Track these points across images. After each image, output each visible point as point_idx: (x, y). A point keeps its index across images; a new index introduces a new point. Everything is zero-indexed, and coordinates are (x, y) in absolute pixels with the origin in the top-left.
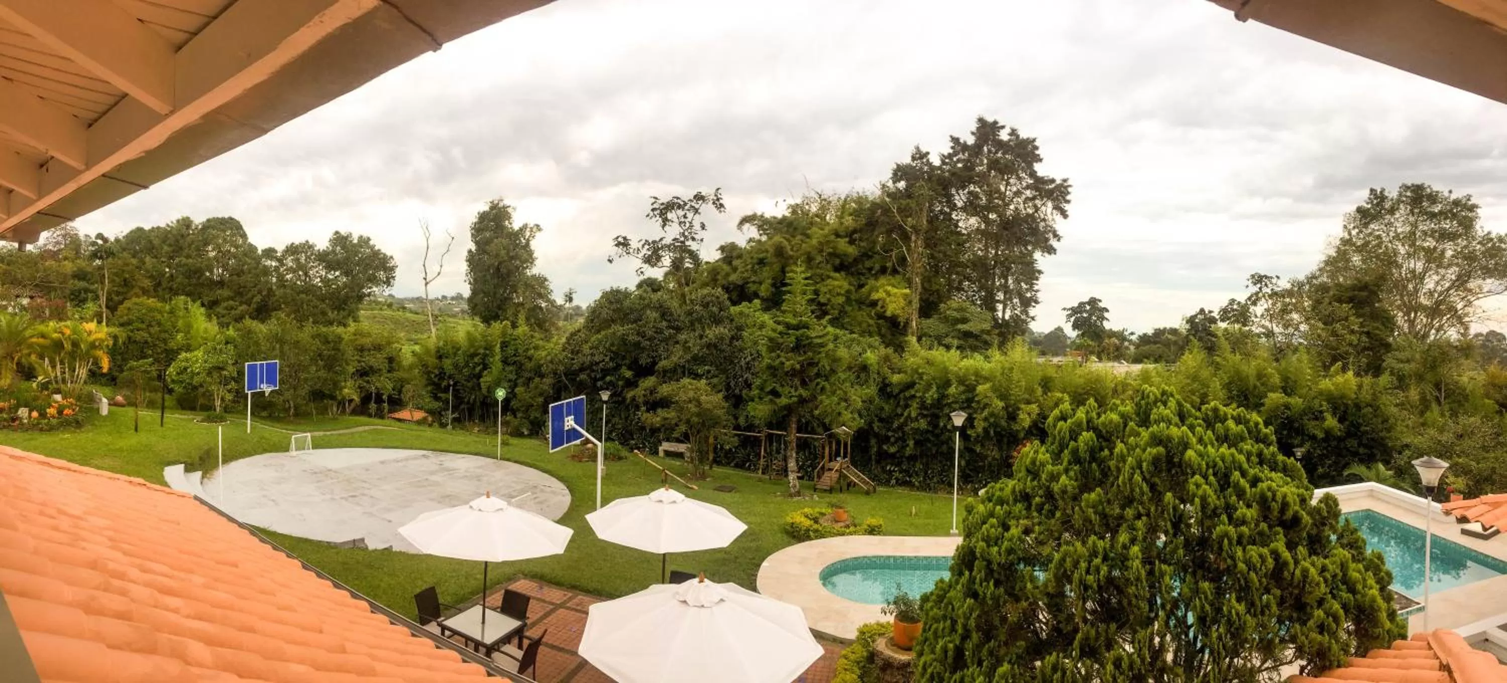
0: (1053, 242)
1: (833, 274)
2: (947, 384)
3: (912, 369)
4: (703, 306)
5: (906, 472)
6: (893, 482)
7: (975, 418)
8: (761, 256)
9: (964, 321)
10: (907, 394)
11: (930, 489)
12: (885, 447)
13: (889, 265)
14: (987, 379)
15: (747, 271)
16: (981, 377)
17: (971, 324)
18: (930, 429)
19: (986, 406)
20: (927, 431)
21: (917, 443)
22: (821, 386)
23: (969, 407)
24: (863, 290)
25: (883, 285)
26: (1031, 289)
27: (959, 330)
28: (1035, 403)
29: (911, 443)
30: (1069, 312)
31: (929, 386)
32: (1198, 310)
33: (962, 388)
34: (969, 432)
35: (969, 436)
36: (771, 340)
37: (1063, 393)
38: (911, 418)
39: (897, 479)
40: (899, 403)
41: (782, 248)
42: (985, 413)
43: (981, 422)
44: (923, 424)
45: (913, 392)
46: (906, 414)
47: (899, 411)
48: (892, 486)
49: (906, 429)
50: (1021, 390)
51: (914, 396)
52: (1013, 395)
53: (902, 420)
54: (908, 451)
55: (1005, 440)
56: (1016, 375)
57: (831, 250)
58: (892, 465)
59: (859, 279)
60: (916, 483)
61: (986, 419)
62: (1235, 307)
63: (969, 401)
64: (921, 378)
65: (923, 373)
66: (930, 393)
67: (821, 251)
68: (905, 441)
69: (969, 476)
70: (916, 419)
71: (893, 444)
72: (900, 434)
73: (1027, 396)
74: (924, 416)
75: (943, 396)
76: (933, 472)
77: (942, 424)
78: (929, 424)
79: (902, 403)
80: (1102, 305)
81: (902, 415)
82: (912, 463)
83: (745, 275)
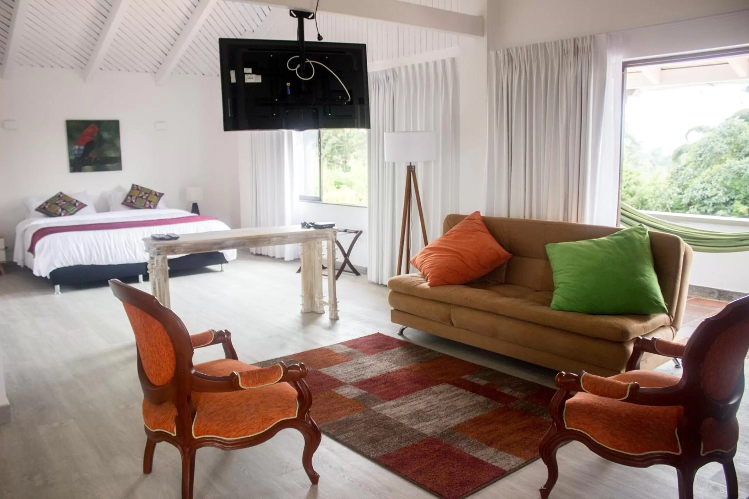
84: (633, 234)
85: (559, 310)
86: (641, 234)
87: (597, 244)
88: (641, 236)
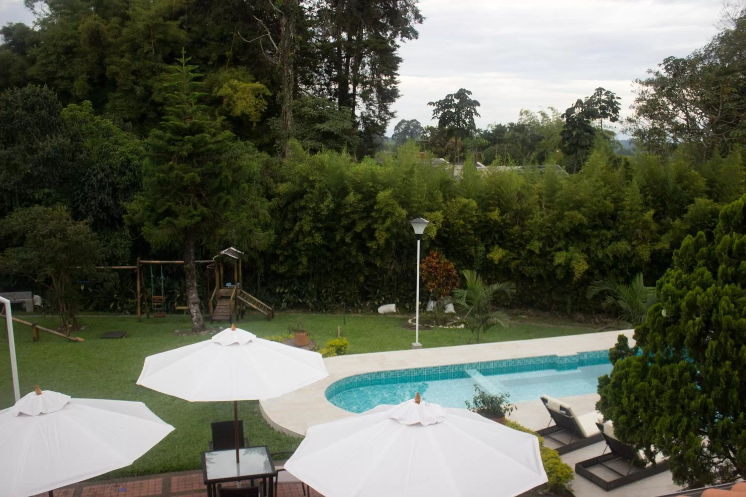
0: (414, 24)
2: (344, 192)
3: (301, 176)
4: (27, 110)
5: (298, 293)
6: (284, 305)
7: (375, 229)
8: (68, 43)
9: (322, 119)
10: (297, 206)
11: (326, 310)
12: (273, 267)
13: (229, 53)
14: (385, 186)
15: (51, 62)
16: (378, 183)
17: (331, 123)
18: (325, 243)
19: (388, 214)
20: (323, 246)
21: (311, 260)
22: (223, 201)
23: (369, 216)
25: (226, 80)
26: (392, 81)
27: (319, 130)
28: (438, 209)
29: (305, 260)
30: (436, 107)
31: (322, 196)
32: (575, 103)
33: (359, 196)
34: (369, 245)
35: (368, 249)
37: (468, 198)
38: (302, 232)
39: (288, 302)
40: (286, 215)
41: (98, 32)
42: (388, 223)
43: (383, 233)
44: (318, 238)
45: (303, 203)
46: (297, 228)
47: (287, 225)
48: (284, 310)
49: (299, 245)
50: (422, 197)
51: (304, 208)
52: (416, 202)
53: (291, 235)
54: (301, 270)
55: (406, 251)
56: (415, 180)
57: (161, 36)
58: (281, 286)
60: (310, 304)
61: (388, 230)
62: (604, 97)
63: (369, 209)
64: (313, 187)
65: (314, 181)
66: (326, 203)
67: (148, 37)
68: (296, 258)
69: (368, 293)
70: (310, 233)
71: (282, 263)
72: (290, 252)
73: (427, 203)
74: (319, 230)
75: (339, 206)
76: (327, 291)
77: (338, 238)
78: (324, 238)
79: (290, 216)
80: (472, 97)
81: (291, 229)
82: (304, 283)
83: (50, 68)
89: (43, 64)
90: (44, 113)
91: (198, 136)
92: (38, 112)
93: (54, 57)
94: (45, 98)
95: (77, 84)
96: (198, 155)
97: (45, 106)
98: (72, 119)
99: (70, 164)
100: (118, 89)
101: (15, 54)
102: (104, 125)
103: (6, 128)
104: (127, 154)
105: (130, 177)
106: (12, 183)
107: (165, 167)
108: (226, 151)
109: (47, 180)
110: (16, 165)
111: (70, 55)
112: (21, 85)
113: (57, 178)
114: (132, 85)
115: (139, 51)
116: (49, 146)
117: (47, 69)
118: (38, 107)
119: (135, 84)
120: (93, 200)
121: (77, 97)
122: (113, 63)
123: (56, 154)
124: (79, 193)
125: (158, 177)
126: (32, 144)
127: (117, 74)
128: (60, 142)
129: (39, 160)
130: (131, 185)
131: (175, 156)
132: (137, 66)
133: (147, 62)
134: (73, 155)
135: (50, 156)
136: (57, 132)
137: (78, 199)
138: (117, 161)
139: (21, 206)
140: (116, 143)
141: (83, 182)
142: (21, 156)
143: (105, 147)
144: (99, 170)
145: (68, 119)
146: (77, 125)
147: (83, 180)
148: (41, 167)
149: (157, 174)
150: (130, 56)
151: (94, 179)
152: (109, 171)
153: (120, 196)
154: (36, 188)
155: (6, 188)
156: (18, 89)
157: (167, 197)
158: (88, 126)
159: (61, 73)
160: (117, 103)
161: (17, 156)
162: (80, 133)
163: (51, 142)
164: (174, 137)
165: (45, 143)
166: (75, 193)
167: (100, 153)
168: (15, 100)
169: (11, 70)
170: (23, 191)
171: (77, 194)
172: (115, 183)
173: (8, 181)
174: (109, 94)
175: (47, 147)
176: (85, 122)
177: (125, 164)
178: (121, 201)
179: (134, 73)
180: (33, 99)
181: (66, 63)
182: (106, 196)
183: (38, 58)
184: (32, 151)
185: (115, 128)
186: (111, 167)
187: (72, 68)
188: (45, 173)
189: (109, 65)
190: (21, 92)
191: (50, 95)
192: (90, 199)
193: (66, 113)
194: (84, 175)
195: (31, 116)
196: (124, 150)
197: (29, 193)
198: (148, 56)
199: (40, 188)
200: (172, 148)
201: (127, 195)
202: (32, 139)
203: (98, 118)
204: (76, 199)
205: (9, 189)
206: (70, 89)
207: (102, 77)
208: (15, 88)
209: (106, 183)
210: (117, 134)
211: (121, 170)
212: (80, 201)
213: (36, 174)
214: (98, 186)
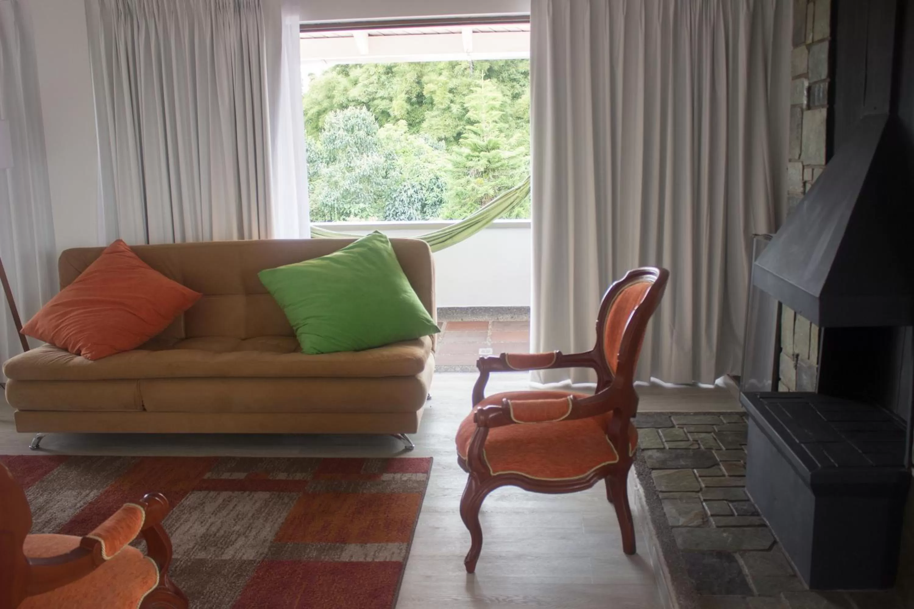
1: (481, 82)
4: (347, 131)
8: (389, 63)
15: (372, 83)
24: (520, 101)
36: (457, 165)
59: (513, 87)
83: (371, 89)
84: (374, 243)
85: (317, 354)
86: (382, 242)
87: (335, 260)
88: (385, 245)
89: (366, 86)
90: (362, 134)
91: (493, 152)
92: (356, 132)
93: (375, 77)
94: (364, 120)
95: (395, 103)
96: (494, 170)
97: (363, 126)
98: (387, 138)
99: (383, 181)
100: (434, 109)
101: (340, 76)
102: (415, 144)
103: (329, 148)
104: (436, 171)
105: (437, 194)
106: (333, 198)
107: (463, 180)
108: (519, 166)
109: (362, 195)
110: (336, 183)
111: (390, 74)
112: (343, 107)
113: (372, 194)
114: (449, 103)
115: (457, 68)
116: (365, 164)
117: (368, 89)
118: (357, 128)
119: (452, 102)
120: (403, 215)
121: (395, 117)
122: (430, 82)
123: (371, 171)
124: (391, 208)
125: (457, 190)
126: (350, 163)
127: (433, 92)
128: (374, 160)
129: (356, 177)
130: (438, 201)
131: (472, 171)
132: (455, 83)
133: (464, 79)
134: (386, 172)
135: (365, 174)
136: (373, 151)
137: (389, 214)
138: (425, 179)
139: (340, 220)
140: (427, 161)
141: (395, 198)
142: (341, 173)
143: (416, 165)
144: (410, 187)
145: (383, 139)
146: (391, 144)
147: (395, 196)
148: (358, 184)
149: (455, 187)
150: (448, 73)
151: (405, 195)
152: (419, 187)
153: (427, 211)
154: (353, 204)
155: (327, 203)
156: (340, 112)
157: (465, 209)
158: (403, 146)
159: (381, 93)
160: (433, 122)
161: (338, 173)
162: (394, 152)
163: (367, 160)
164: (472, 154)
165: (362, 162)
166: (387, 208)
167: (412, 171)
168: (338, 122)
169: (335, 93)
170: (341, 206)
171: (389, 209)
172: (424, 199)
173: (329, 196)
174: (425, 113)
175: (363, 165)
176: (400, 141)
177: (434, 181)
178: (429, 216)
179: (451, 91)
180: (353, 121)
181: (386, 83)
182: (415, 211)
183: (360, 79)
184: (350, 169)
185: (427, 147)
186: (420, 184)
187: (392, 88)
188: (361, 189)
189: (427, 84)
190: (343, 114)
191: (368, 116)
192: (400, 214)
193: (382, 133)
194: (395, 191)
195: (351, 136)
196: (433, 167)
197: (346, 207)
198: (466, 73)
199: (356, 203)
200: (469, 164)
201: (434, 210)
202: (351, 158)
203: (411, 138)
204: (387, 214)
205: (330, 204)
206: (389, 108)
207: (420, 96)
208: (338, 111)
209: (415, 198)
210: (428, 153)
211: (429, 186)
212: (391, 215)
213: (353, 190)
214: (408, 201)
